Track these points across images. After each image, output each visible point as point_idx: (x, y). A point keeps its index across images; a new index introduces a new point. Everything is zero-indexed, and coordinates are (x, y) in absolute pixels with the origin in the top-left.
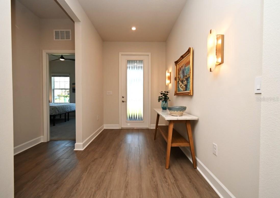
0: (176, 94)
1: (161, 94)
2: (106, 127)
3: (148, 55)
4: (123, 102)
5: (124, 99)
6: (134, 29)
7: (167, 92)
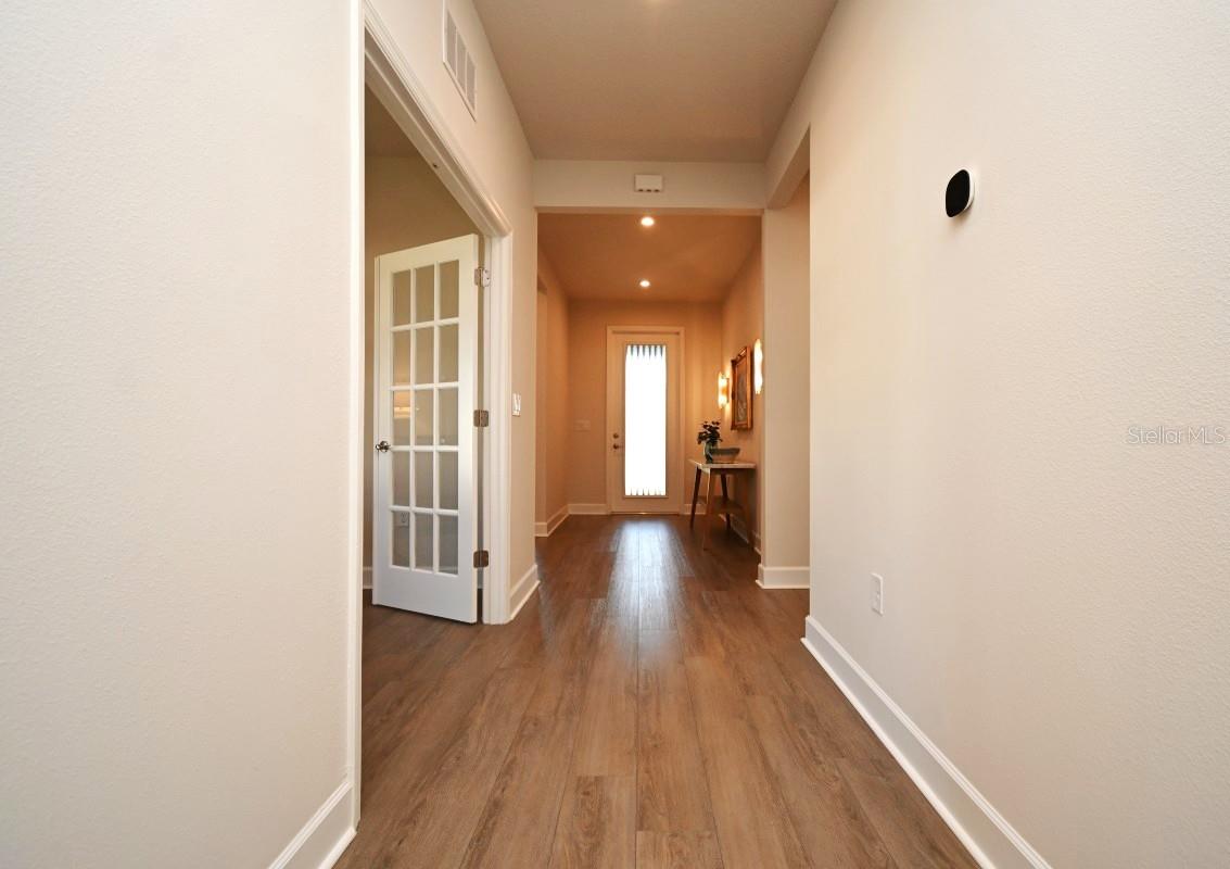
0: (734, 427)
1: (705, 426)
2: (573, 509)
3: (678, 333)
4: (615, 447)
5: (617, 441)
6: (645, 284)
7: (718, 423)
